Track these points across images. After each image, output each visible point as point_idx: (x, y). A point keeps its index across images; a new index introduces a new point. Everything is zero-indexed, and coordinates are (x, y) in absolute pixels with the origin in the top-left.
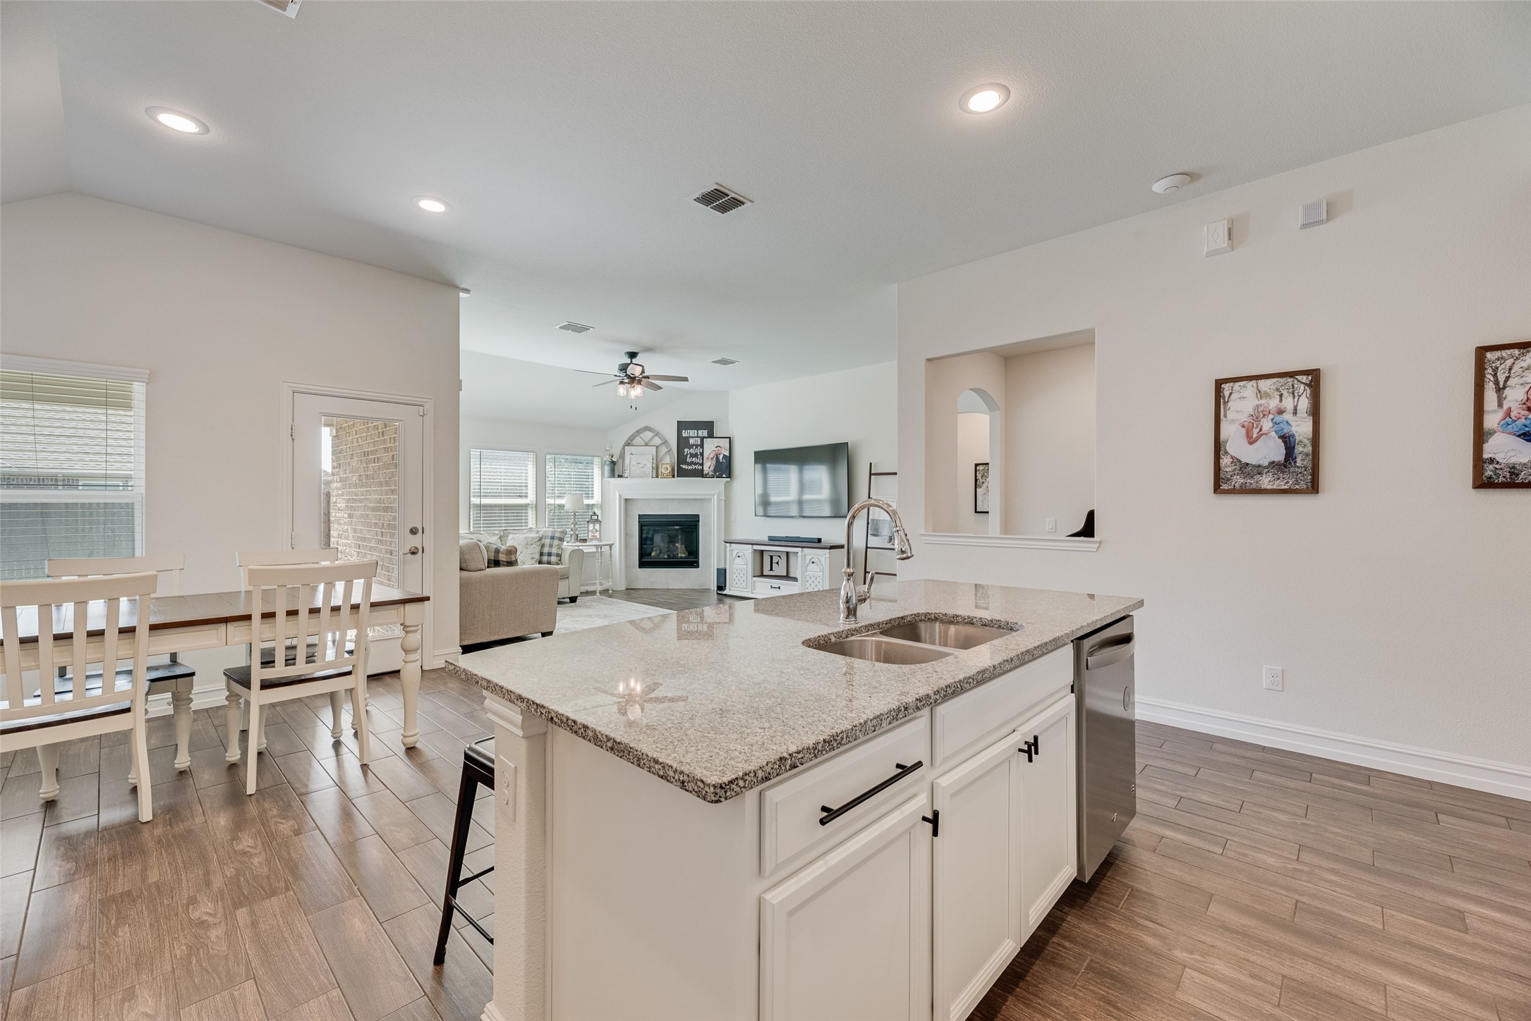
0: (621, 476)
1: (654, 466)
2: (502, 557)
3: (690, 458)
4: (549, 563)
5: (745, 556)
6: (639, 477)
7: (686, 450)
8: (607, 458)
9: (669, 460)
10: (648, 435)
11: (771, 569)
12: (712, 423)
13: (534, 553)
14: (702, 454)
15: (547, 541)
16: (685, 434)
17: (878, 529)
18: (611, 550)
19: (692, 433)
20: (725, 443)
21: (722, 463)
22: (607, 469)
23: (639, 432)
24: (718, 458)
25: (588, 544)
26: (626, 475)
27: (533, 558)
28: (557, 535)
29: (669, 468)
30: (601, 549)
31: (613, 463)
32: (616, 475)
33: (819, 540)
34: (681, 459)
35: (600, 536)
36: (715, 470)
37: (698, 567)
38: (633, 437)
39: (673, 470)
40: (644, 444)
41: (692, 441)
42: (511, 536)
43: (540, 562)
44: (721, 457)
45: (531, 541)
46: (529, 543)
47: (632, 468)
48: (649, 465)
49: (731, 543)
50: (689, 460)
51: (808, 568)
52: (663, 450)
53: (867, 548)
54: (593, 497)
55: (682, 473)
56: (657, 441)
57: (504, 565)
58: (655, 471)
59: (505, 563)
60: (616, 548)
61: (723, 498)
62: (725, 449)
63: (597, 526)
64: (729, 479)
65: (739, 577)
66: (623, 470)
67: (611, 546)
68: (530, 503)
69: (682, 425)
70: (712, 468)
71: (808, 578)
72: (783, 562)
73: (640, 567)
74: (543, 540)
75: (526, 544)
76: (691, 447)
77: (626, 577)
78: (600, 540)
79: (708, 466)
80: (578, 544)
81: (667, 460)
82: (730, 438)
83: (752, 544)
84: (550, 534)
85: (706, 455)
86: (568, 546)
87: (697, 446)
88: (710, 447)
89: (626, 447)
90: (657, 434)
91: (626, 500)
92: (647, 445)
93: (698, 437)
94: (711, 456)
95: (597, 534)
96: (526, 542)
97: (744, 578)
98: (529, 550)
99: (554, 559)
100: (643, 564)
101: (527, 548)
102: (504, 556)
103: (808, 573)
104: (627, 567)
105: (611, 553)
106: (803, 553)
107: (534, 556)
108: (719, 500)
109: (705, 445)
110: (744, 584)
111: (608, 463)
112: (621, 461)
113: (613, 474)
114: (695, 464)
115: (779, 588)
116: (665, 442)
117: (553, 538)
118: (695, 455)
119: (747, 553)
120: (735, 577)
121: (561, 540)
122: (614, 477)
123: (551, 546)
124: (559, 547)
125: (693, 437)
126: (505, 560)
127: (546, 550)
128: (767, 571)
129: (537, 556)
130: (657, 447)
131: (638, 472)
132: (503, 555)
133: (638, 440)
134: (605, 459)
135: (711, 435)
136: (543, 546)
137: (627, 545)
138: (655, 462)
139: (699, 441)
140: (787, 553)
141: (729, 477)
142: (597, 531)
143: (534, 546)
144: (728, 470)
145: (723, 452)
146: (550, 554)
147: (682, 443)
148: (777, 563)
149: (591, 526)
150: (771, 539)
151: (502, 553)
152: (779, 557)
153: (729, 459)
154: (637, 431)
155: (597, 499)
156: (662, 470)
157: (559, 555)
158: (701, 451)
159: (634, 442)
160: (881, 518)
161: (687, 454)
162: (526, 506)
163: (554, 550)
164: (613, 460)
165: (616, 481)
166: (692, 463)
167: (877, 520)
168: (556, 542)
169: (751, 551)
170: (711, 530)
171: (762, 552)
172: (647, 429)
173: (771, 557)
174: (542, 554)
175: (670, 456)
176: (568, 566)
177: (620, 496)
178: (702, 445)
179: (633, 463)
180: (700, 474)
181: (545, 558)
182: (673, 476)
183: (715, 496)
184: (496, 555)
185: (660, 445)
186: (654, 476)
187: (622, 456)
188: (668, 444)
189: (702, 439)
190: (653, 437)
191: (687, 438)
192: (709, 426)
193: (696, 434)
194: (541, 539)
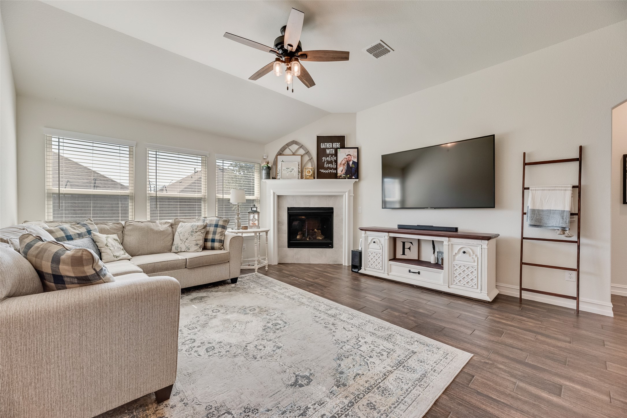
0: (275, 178)
1: (300, 170)
2: (66, 270)
3: (327, 164)
4: (213, 248)
5: (380, 242)
6: (288, 179)
7: (323, 158)
8: (264, 164)
9: (311, 167)
10: (294, 147)
11: (404, 254)
12: (343, 137)
13: (199, 240)
14: (336, 161)
15: (212, 229)
16: (323, 146)
17: (541, 220)
18: (267, 235)
19: (328, 145)
20: (354, 152)
21: (351, 168)
22: (264, 172)
23: (288, 145)
24: (348, 164)
25: (249, 230)
26: (278, 177)
27: (197, 245)
28: (221, 223)
29: (311, 171)
30: (259, 234)
31: (269, 168)
32: (271, 177)
33: (456, 229)
34: (320, 165)
35: (259, 224)
36: (346, 173)
37: (332, 247)
38: (283, 149)
39: (314, 173)
40: (292, 154)
41: (328, 151)
42: (180, 224)
43: (205, 248)
44: (351, 163)
45: (196, 229)
46: (195, 230)
47: (283, 172)
48: (296, 170)
49: (366, 230)
50: (326, 165)
51: (457, 257)
52: (306, 158)
53: (523, 238)
54: (253, 194)
55: (320, 176)
56: (302, 152)
57: (73, 283)
58: (300, 174)
59: (76, 281)
60: (271, 234)
61: (352, 194)
62: (354, 157)
63: (256, 216)
64: (357, 180)
65: (374, 260)
66: (276, 174)
67: (267, 232)
68: (203, 197)
69: (320, 139)
70: (344, 172)
71: (457, 267)
72: (415, 248)
73: (288, 247)
74: (208, 228)
75: (192, 232)
76: (328, 156)
77: (278, 254)
78: (258, 227)
79: (341, 170)
80: (241, 231)
81: (309, 166)
82: (357, 148)
83: (389, 232)
84: (214, 223)
85: (339, 162)
86: (230, 232)
87: (332, 155)
88: (342, 155)
89: (279, 157)
90: (302, 147)
91: (278, 196)
92: (294, 154)
93: (332, 148)
94: (343, 163)
95: (256, 222)
96: (192, 230)
97: (379, 260)
98: (194, 237)
99: (216, 244)
100: (291, 245)
101: (192, 235)
102: (69, 268)
103: (456, 262)
104: (279, 246)
105: (267, 238)
106: (450, 243)
107: (198, 242)
108: (349, 196)
109: (338, 154)
110: (379, 266)
111: (264, 168)
112: (274, 167)
113: (268, 176)
114: (331, 169)
115: (419, 273)
116: (308, 153)
117: (216, 226)
118: (331, 162)
119: (382, 240)
120: (370, 260)
121: (224, 227)
122: (269, 178)
123: (215, 233)
124: (222, 234)
125: (329, 148)
126: (72, 275)
127: (210, 237)
128: (399, 255)
129: (201, 242)
130: (302, 156)
131: (287, 175)
132: (66, 267)
133: (287, 151)
134: (262, 165)
135: (343, 147)
136: (207, 233)
137: (279, 231)
138: (300, 168)
139: (334, 151)
140: (419, 240)
141: (357, 178)
142: (256, 220)
143: (199, 233)
144: (356, 173)
145: (352, 159)
146: (213, 241)
147: (321, 152)
148: (409, 248)
149: (252, 216)
150: (401, 227)
151: (65, 263)
152: (411, 243)
153: (357, 164)
154: (287, 145)
155: (256, 195)
156: (306, 173)
157: (222, 242)
158: (335, 158)
159: (285, 153)
160: (545, 208)
161: (325, 161)
162: (199, 200)
163: (217, 237)
164: (269, 166)
165: (270, 181)
166: (328, 168)
167: (539, 210)
168: (219, 230)
169: (387, 238)
170: (342, 220)
171: (395, 239)
172: (294, 142)
173: (404, 243)
174: (206, 240)
175: (311, 163)
176: (229, 251)
177: (274, 193)
178: (336, 154)
179: (283, 168)
180: (335, 176)
181: (209, 244)
182: (314, 178)
183: (347, 193)
184: (54, 266)
185: (304, 155)
186: (300, 178)
187: (275, 163)
188: (310, 153)
189: (336, 150)
190: (298, 149)
191: (325, 149)
192: (341, 140)
193: (331, 146)
194: (205, 227)
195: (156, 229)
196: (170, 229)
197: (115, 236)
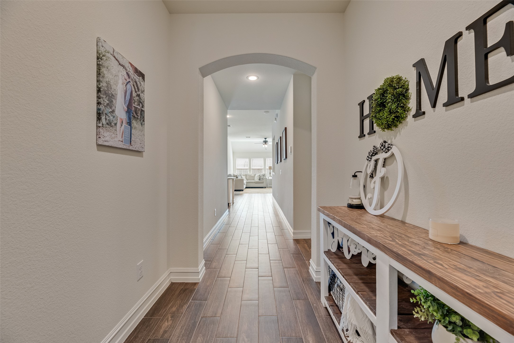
4: (261, 180)
98: (258, 177)
123: (262, 177)
129: (259, 179)
136: (260, 177)
146: (261, 178)
163: (262, 178)
168: (263, 176)
174: (260, 178)
181: (260, 179)
194: (260, 175)
195: (252, 175)
196: (254, 176)
197: (245, 177)
